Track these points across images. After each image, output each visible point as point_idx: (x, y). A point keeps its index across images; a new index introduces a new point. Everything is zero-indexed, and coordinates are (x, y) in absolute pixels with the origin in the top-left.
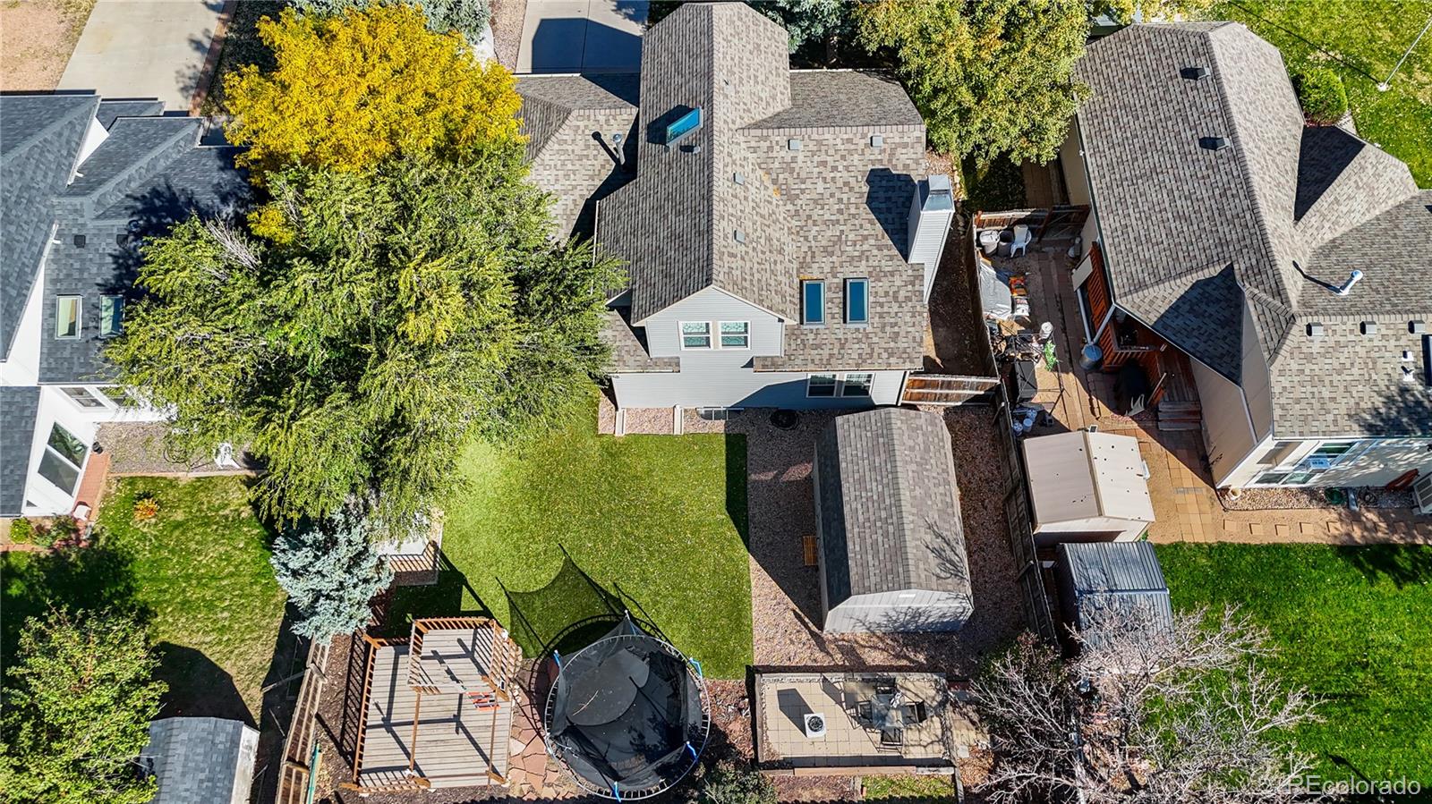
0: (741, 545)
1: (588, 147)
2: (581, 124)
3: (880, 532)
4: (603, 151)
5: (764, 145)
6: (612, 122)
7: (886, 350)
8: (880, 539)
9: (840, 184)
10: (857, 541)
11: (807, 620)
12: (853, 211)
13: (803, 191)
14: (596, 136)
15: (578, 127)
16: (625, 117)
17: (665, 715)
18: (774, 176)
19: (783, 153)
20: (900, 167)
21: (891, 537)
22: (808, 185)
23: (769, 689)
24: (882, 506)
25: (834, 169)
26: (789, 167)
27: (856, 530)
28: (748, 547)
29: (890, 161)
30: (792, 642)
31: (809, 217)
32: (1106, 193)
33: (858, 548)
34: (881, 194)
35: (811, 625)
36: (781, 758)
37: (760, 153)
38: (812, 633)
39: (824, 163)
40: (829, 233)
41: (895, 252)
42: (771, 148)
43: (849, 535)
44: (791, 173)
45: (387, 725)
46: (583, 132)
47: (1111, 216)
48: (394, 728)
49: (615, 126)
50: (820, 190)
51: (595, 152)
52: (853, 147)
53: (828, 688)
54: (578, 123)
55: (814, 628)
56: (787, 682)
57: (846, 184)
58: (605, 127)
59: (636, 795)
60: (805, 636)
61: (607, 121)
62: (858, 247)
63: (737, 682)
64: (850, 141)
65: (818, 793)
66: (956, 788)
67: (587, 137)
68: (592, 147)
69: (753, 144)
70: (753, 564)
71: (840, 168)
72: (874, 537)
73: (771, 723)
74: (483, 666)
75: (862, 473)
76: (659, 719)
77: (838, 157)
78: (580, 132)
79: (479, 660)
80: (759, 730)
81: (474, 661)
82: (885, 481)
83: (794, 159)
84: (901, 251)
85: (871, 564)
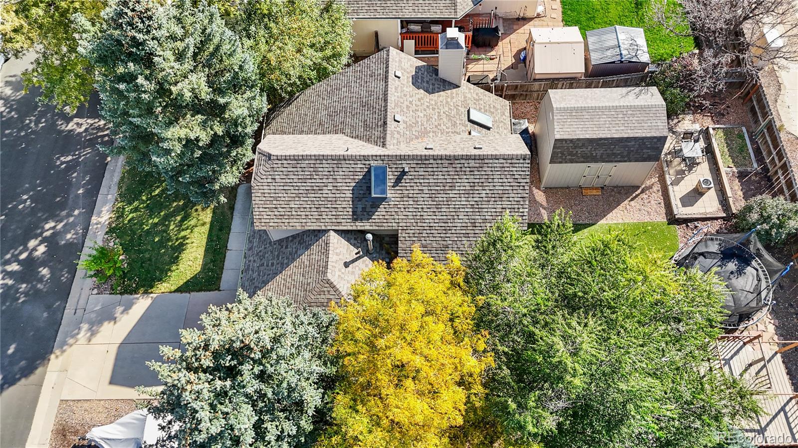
0: (593, 228)
1: (353, 273)
2: (337, 273)
3: (631, 119)
4: (356, 263)
5: (396, 136)
6: (338, 251)
7: (501, 116)
8: (635, 119)
9: (419, 103)
10: (636, 131)
11: (634, 195)
12: (433, 103)
13: (422, 125)
14: (347, 265)
15: (339, 276)
16: (336, 241)
17: (716, 261)
18: (414, 137)
19: (401, 127)
20: (411, 69)
21: (634, 113)
22: (419, 120)
23: (681, 211)
24: (616, 116)
25: (411, 102)
26: (409, 127)
27: (629, 131)
28: (594, 224)
29: (408, 73)
30: (650, 202)
31: (436, 126)
32: (387, 11)
33: (640, 131)
34: (425, 84)
35: (637, 193)
36: (720, 206)
37: (401, 139)
38: (642, 192)
39: (408, 107)
40: (445, 120)
41: (454, 90)
42: (398, 133)
43: (631, 136)
44: (412, 127)
45: (762, 431)
46: (343, 273)
47: (404, 11)
48: (763, 426)
49: (341, 249)
50: (422, 115)
51: (357, 268)
52: (400, 88)
53: (676, 182)
54: (337, 275)
55: (639, 191)
56: (676, 203)
57: (419, 100)
58: (341, 257)
59: (766, 275)
60: (644, 196)
61: (337, 254)
62: (452, 108)
63: (679, 230)
64: (396, 88)
65: (736, 188)
66: (718, 128)
67: (347, 272)
68: (354, 270)
69: (395, 141)
70: (603, 222)
71: (411, 100)
72: (634, 122)
73: (702, 211)
74: (733, 352)
75: (594, 126)
76: (719, 263)
77: (405, 98)
78: (343, 276)
79: (730, 355)
80: (708, 216)
81: (732, 357)
82: (600, 113)
83: (405, 122)
84: (454, 88)
85: (650, 125)
